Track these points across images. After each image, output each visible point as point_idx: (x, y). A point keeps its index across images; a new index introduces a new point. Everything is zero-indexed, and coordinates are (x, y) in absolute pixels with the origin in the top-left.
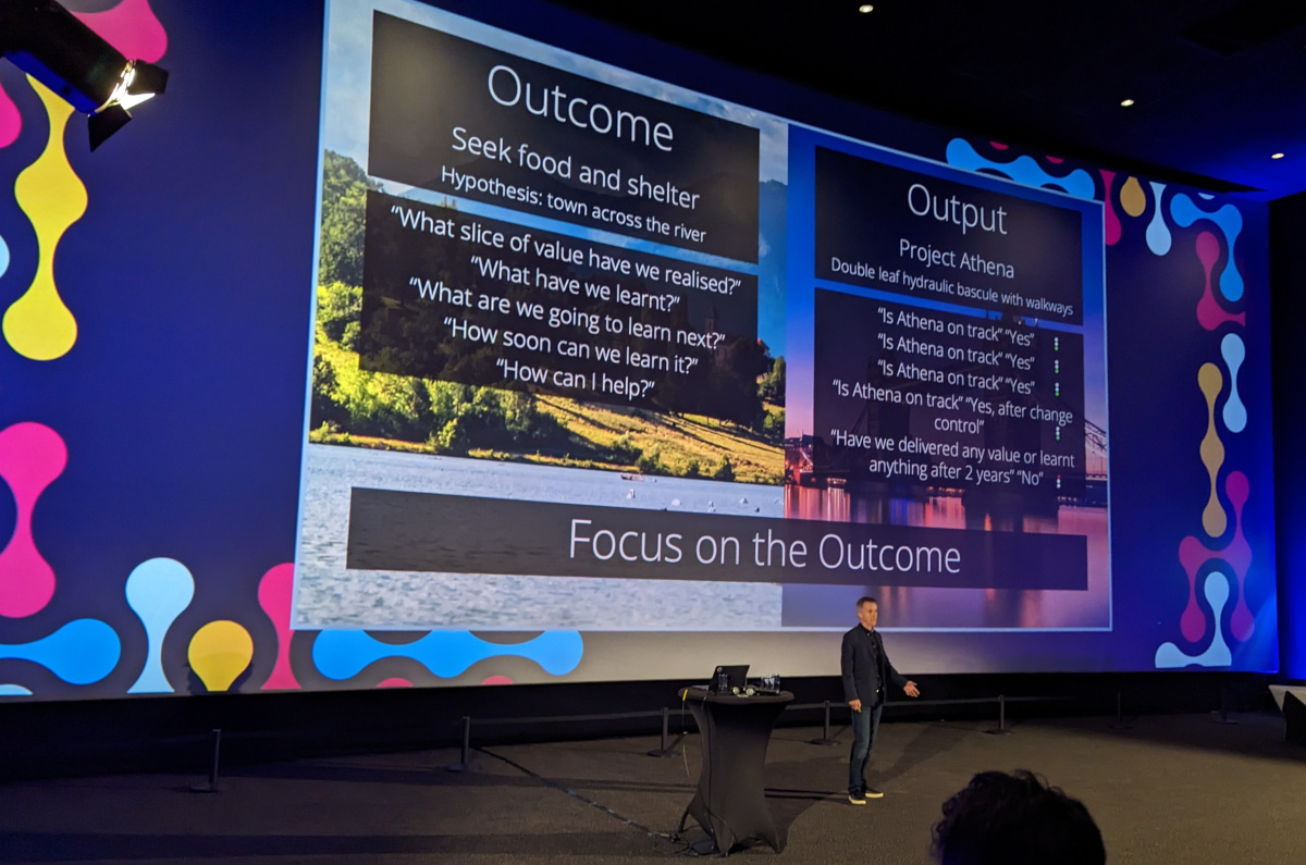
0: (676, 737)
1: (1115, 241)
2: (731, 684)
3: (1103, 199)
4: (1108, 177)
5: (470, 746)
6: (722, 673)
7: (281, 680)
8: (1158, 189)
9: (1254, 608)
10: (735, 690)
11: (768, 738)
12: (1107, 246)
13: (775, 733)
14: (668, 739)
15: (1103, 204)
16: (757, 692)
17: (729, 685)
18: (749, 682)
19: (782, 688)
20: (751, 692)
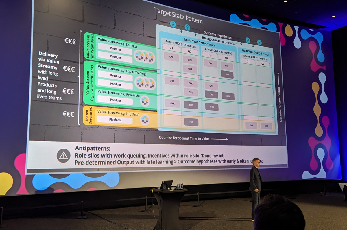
0: (150, 206)
1: (284, 44)
2: (167, 187)
3: (279, 32)
4: (281, 24)
5: (84, 211)
6: (164, 183)
7: (23, 191)
8: (297, 28)
9: (333, 159)
10: (169, 189)
11: (179, 205)
12: (281, 46)
14: (148, 207)
16: (176, 189)
18: (173, 186)
19: (183, 188)
20: (174, 189)
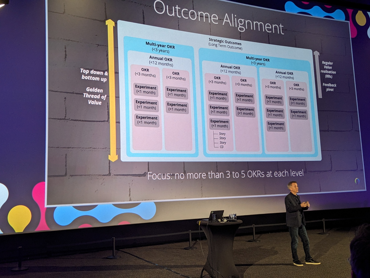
0: (194, 242)
1: (355, 36)
2: (217, 218)
4: (350, 11)
5: (115, 249)
6: (213, 214)
7: (43, 227)
10: (219, 220)
11: (233, 240)
12: (352, 38)
13: (236, 238)
14: (192, 243)
15: (349, 22)
16: (228, 221)
17: (216, 219)
18: (224, 217)
19: (237, 219)
20: (225, 220)
